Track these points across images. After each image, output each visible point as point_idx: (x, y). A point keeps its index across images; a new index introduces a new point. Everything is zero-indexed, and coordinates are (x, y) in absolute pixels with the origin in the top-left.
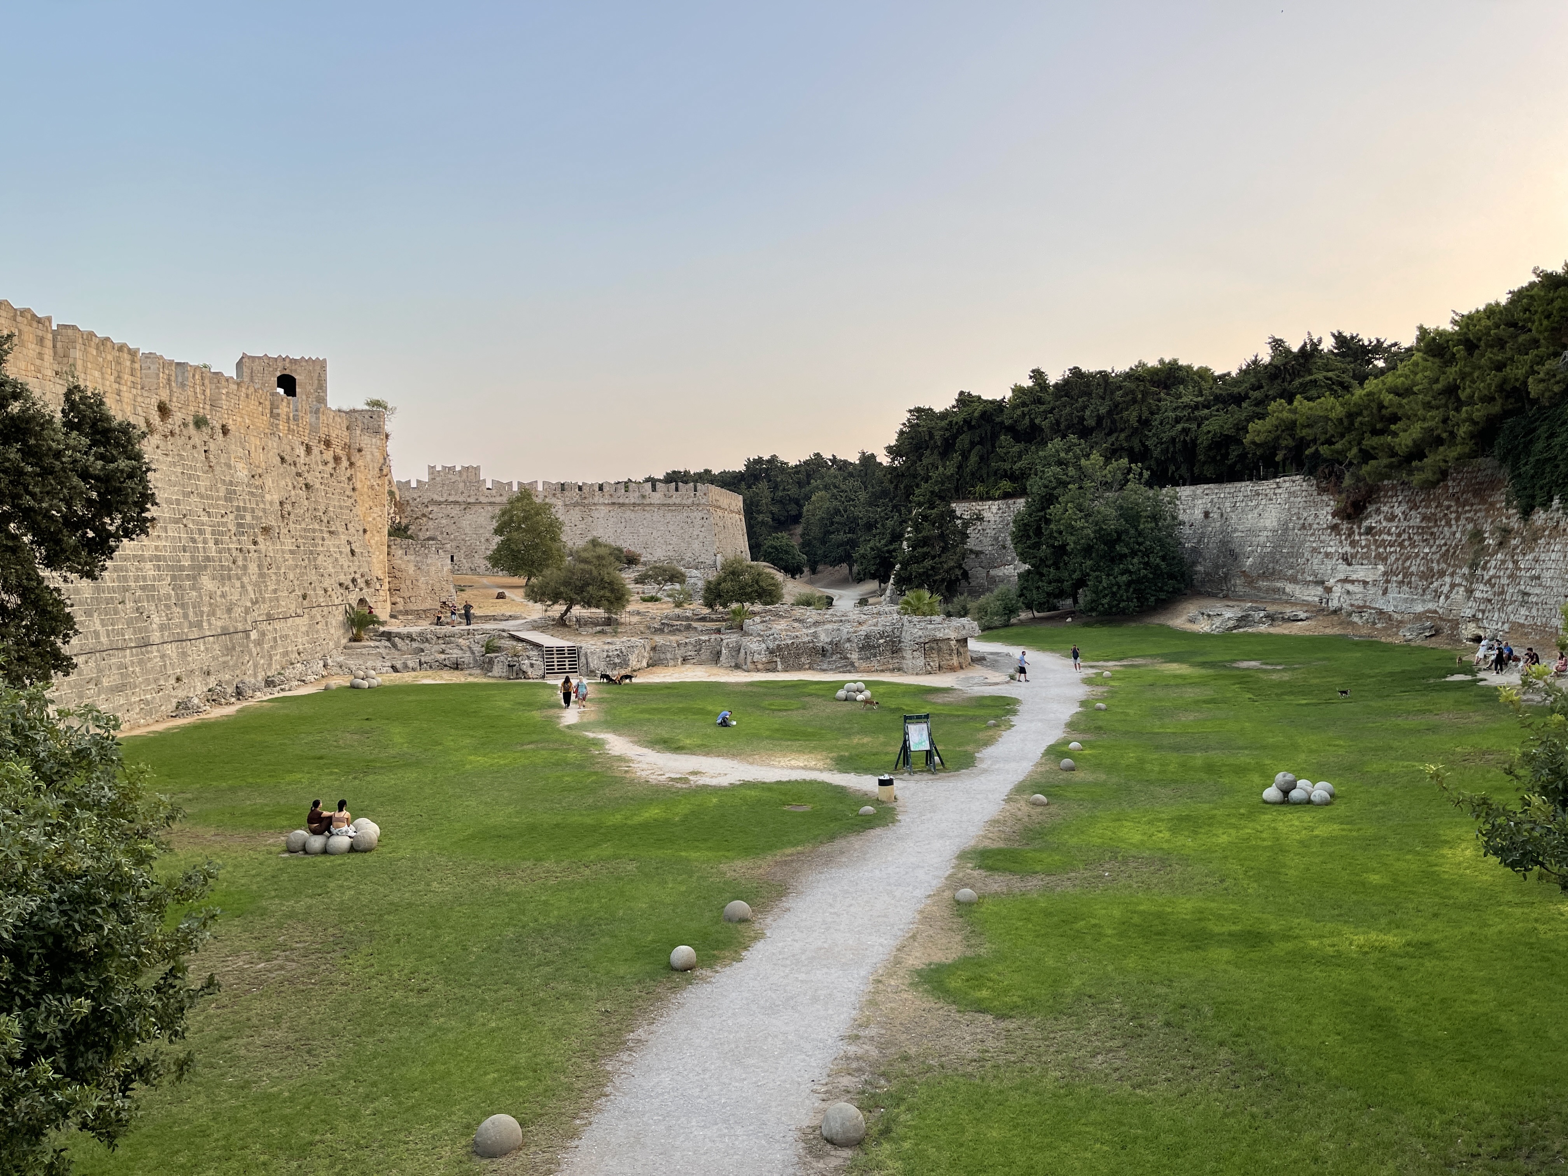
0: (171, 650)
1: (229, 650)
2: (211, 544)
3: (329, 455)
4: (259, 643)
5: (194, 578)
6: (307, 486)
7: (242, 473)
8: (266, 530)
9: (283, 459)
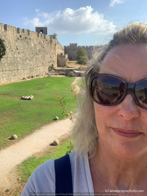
0: (22, 71)
1: (31, 71)
2: (28, 56)
3: (47, 42)
4: (35, 70)
5: (25, 61)
6: (43, 47)
7: (33, 45)
8: (37, 54)
9: (39, 43)
